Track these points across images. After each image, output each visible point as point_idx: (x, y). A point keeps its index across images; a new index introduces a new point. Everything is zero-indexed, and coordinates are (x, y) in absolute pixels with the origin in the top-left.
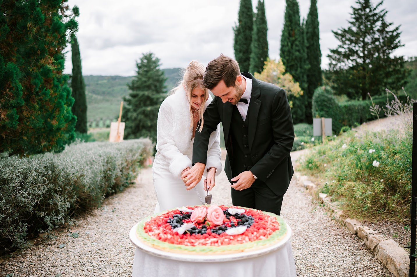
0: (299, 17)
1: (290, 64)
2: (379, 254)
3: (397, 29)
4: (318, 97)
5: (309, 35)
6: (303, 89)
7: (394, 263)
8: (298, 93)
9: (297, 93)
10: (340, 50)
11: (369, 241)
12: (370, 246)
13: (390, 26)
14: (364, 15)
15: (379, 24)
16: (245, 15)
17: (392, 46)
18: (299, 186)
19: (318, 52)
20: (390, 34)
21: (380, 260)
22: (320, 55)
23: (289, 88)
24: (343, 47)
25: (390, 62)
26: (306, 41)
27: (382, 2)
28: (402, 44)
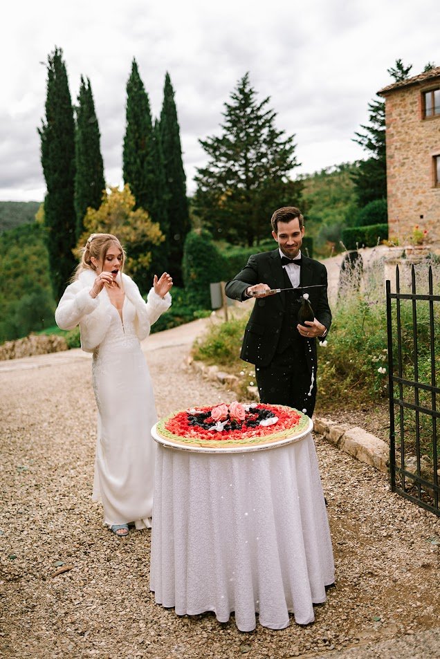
0: (150, 117)
1: (141, 193)
2: (346, 445)
3: (290, 140)
4: (193, 245)
5: (165, 145)
6: (164, 233)
7: (366, 452)
8: (158, 239)
9: (156, 238)
10: (212, 169)
11: (330, 433)
12: (333, 439)
13: (281, 136)
14: (243, 117)
15: (265, 131)
16: (58, 109)
17: (285, 165)
18: (208, 381)
19: (181, 173)
20: (282, 147)
21: (348, 452)
22: (184, 178)
23: (143, 231)
24: (217, 166)
25: (284, 189)
26: (162, 156)
27: (268, 99)
28: (298, 163)
